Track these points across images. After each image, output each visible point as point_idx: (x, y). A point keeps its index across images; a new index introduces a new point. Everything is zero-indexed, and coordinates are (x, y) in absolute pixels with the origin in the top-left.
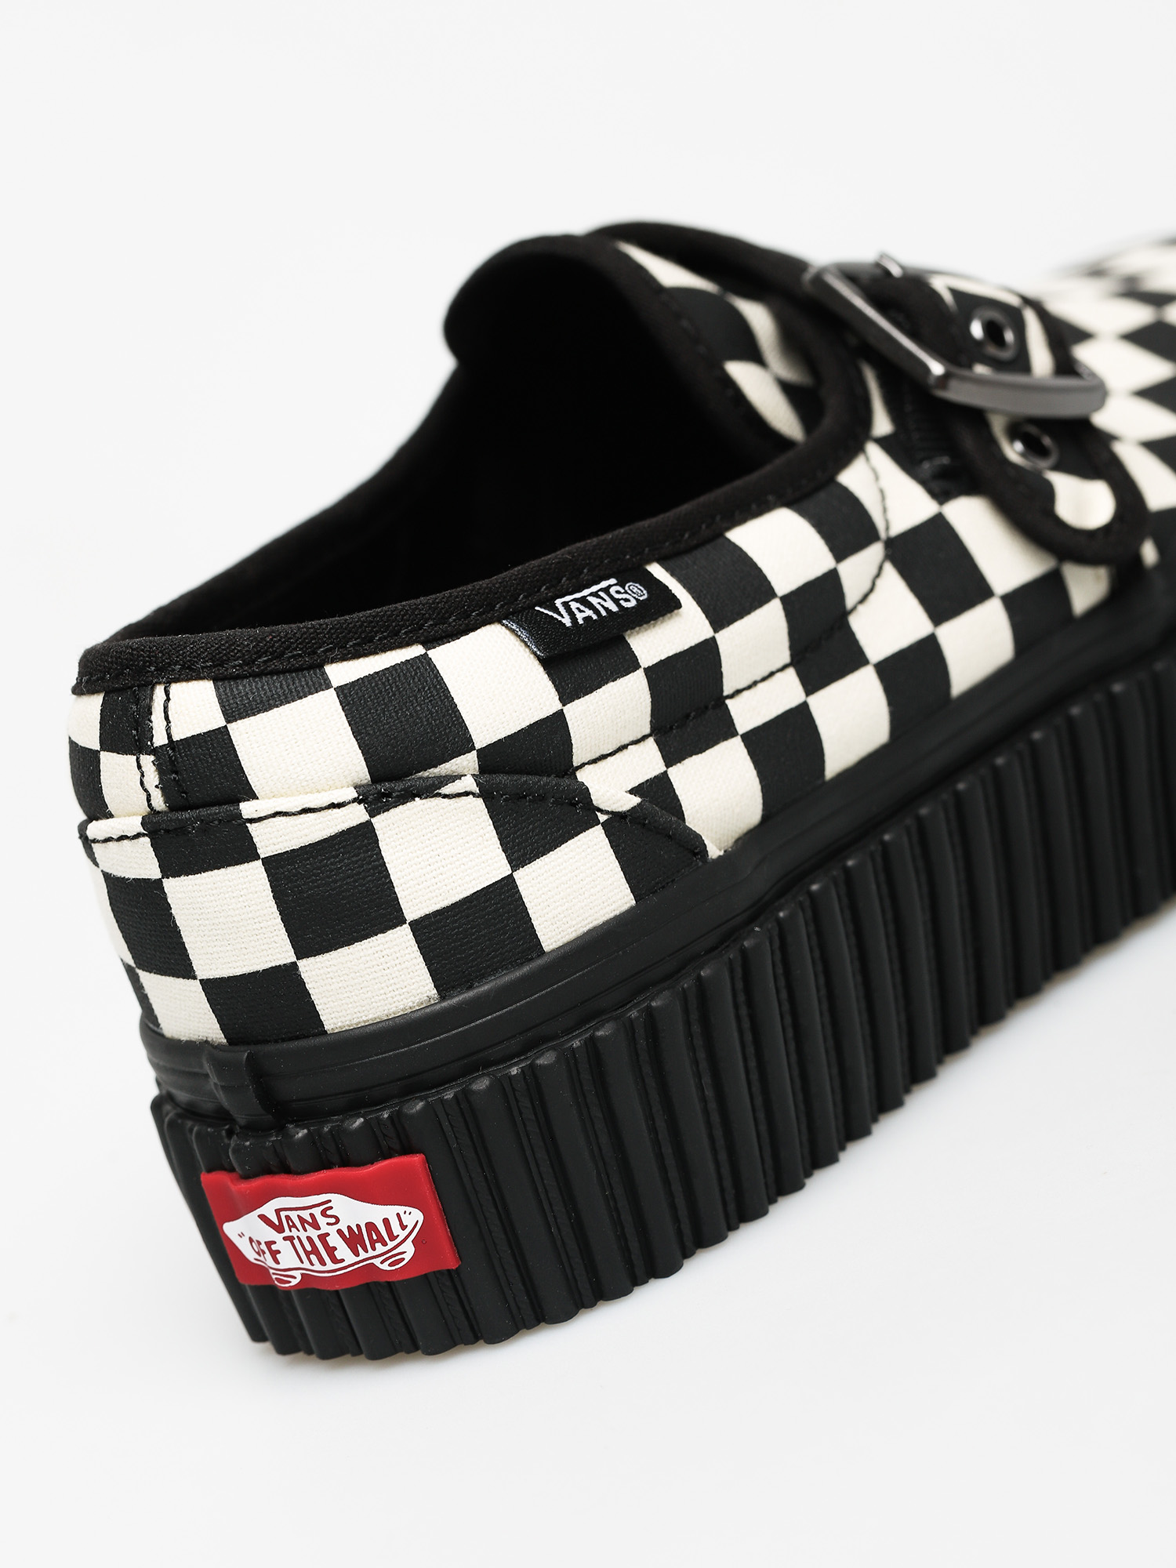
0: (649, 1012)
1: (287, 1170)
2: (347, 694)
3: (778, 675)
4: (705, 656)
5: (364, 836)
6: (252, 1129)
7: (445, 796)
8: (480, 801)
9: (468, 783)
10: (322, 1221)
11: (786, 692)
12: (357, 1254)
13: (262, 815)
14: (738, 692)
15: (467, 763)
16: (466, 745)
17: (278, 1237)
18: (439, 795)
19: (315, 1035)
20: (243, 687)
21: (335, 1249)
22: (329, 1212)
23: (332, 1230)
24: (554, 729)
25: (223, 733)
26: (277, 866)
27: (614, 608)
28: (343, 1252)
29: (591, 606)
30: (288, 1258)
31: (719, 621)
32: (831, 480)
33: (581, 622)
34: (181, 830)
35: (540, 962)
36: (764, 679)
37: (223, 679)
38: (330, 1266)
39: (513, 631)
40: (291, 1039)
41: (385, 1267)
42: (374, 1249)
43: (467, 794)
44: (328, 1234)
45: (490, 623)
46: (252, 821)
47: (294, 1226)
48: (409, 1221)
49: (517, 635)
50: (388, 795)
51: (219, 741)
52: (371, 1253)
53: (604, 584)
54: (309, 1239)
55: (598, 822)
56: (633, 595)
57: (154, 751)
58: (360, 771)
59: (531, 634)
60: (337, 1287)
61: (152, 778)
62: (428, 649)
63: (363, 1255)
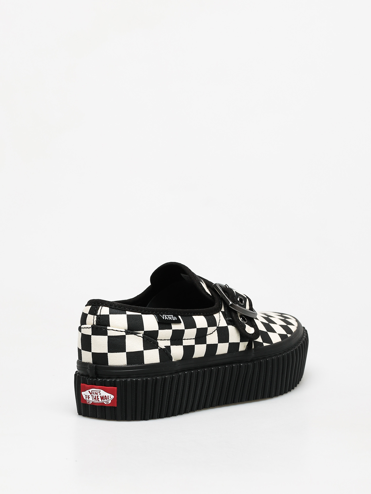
0: (157, 379)
1: (95, 385)
2: (128, 316)
3: (192, 339)
4: (182, 332)
5: (124, 337)
6: (92, 378)
7: (137, 336)
8: (142, 338)
9: (141, 335)
10: (98, 394)
11: (192, 342)
12: (102, 400)
13: (110, 329)
14: (185, 339)
15: (142, 332)
16: (143, 330)
17: (90, 395)
18: (137, 335)
19: (107, 365)
20: (113, 310)
21: (99, 399)
22: (100, 393)
23: (99, 396)
24: (156, 332)
25: (108, 315)
26: (109, 337)
27: (171, 319)
28: (100, 399)
29: (168, 318)
30: (91, 399)
31: (186, 327)
32: (213, 315)
33: (165, 319)
34: (97, 328)
35: (143, 365)
36: (190, 339)
37: (111, 308)
38: (97, 401)
39: (155, 316)
40: (103, 365)
41: (106, 403)
42: (105, 400)
43: (141, 337)
44: (98, 396)
45: (152, 314)
46: (108, 330)
47: (94, 394)
48: (111, 397)
49: (156, 317)
50: (129, 333)
51: (107, 316)
52: (104, 401)
53: (171, 315)
54: (95, 396)
55: (158, 348)
56: (175, 318)
57: (97, 316)
58: (126, 327)
59: (158, 318)
60: (97, 405)
61: (95, 319)
62: (142, 314)
63: (103, 401)
